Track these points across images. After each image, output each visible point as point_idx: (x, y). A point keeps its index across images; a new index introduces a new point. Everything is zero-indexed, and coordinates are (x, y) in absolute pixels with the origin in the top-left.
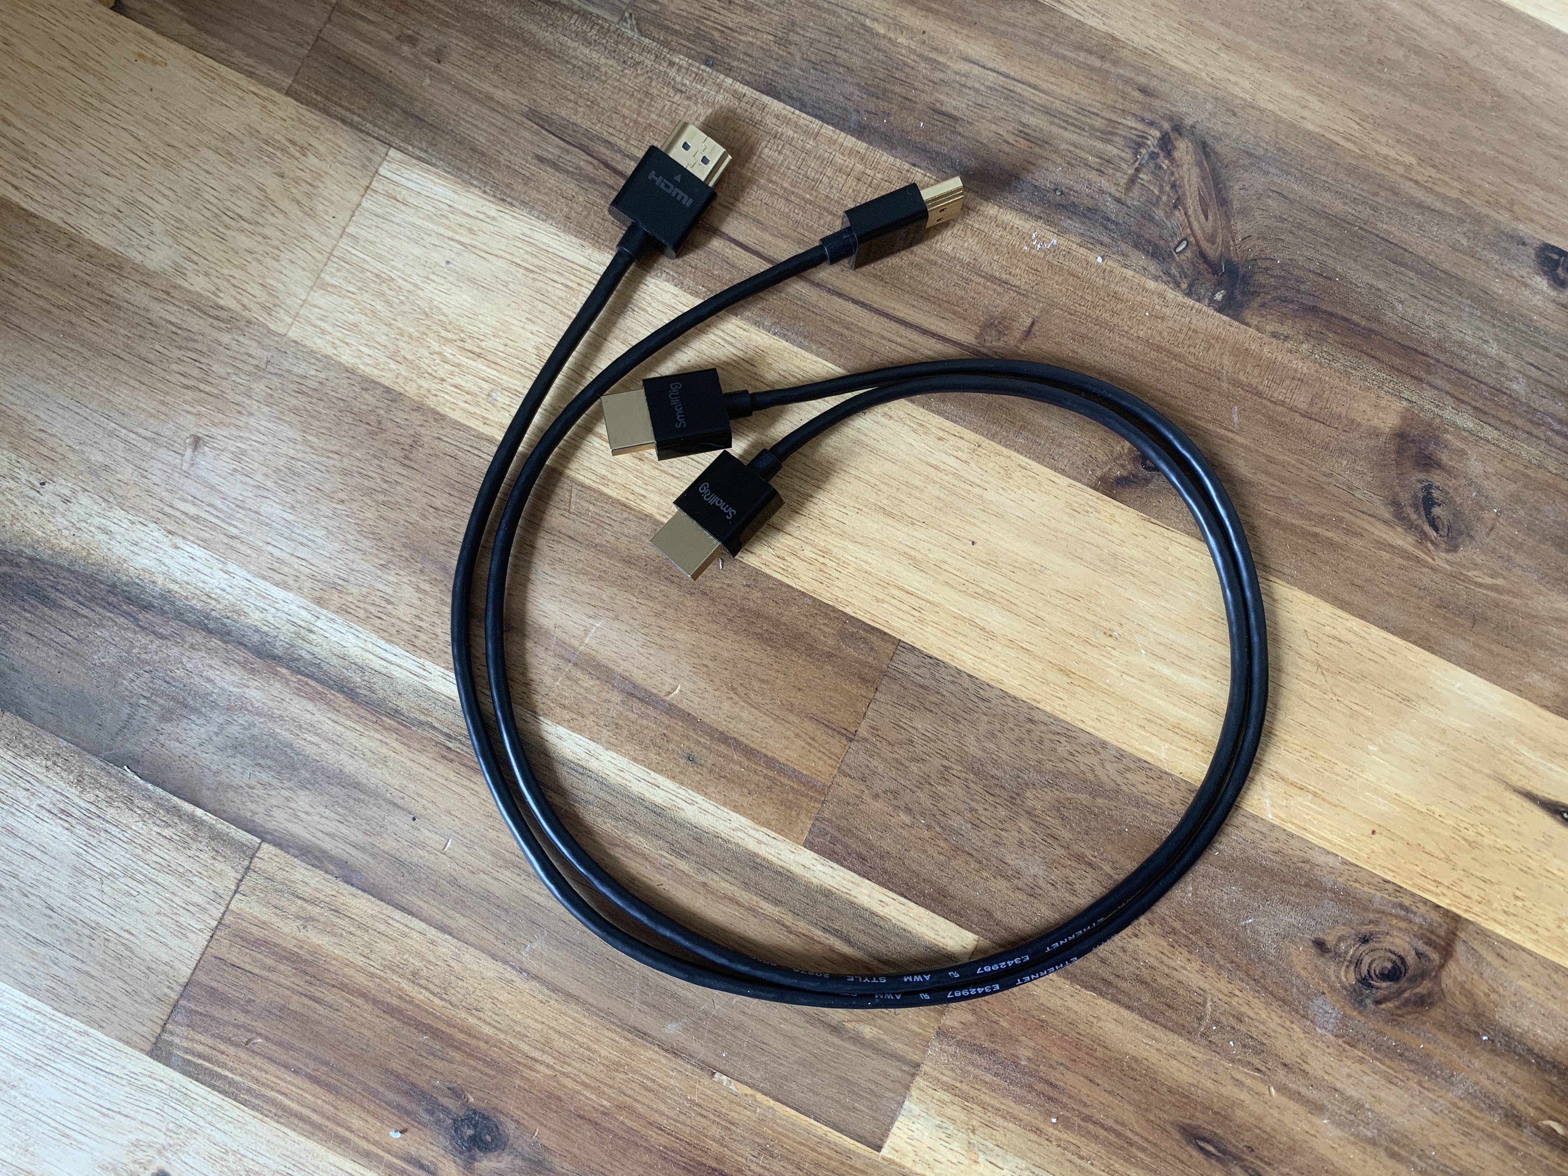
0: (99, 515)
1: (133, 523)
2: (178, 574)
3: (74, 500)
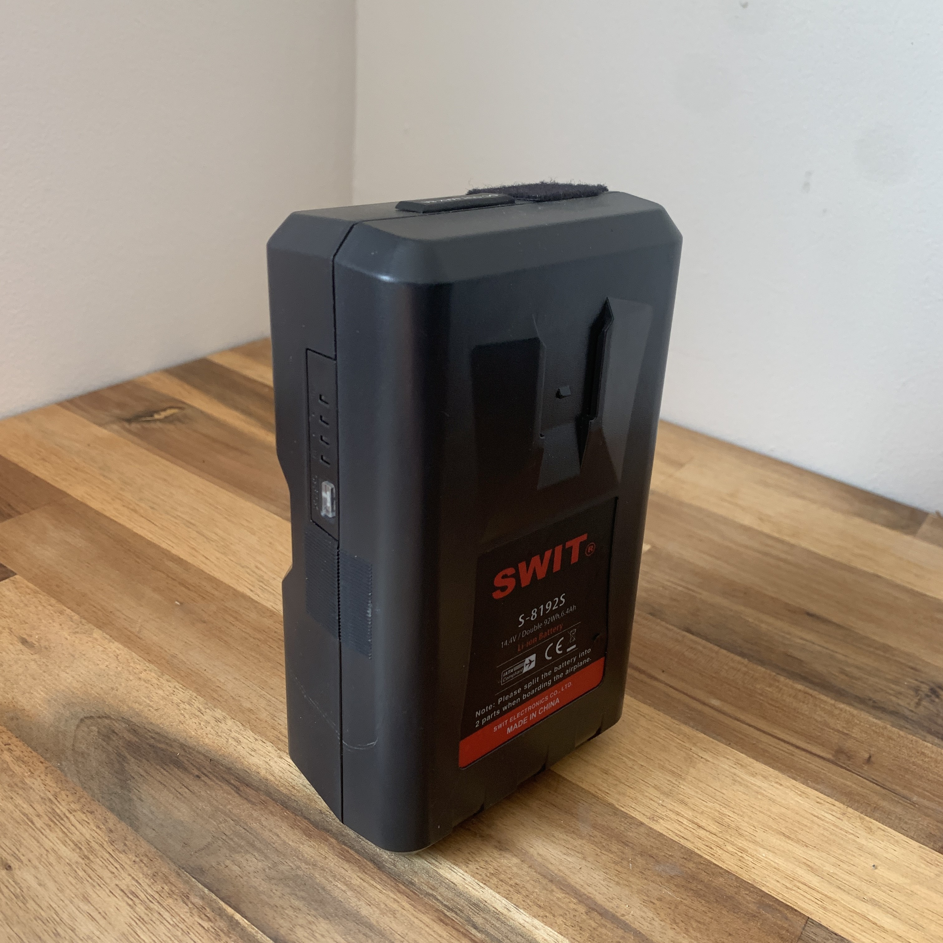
0: (236, 732)
1: (256, 740)
2: (276, 771)
3: (223, 722)
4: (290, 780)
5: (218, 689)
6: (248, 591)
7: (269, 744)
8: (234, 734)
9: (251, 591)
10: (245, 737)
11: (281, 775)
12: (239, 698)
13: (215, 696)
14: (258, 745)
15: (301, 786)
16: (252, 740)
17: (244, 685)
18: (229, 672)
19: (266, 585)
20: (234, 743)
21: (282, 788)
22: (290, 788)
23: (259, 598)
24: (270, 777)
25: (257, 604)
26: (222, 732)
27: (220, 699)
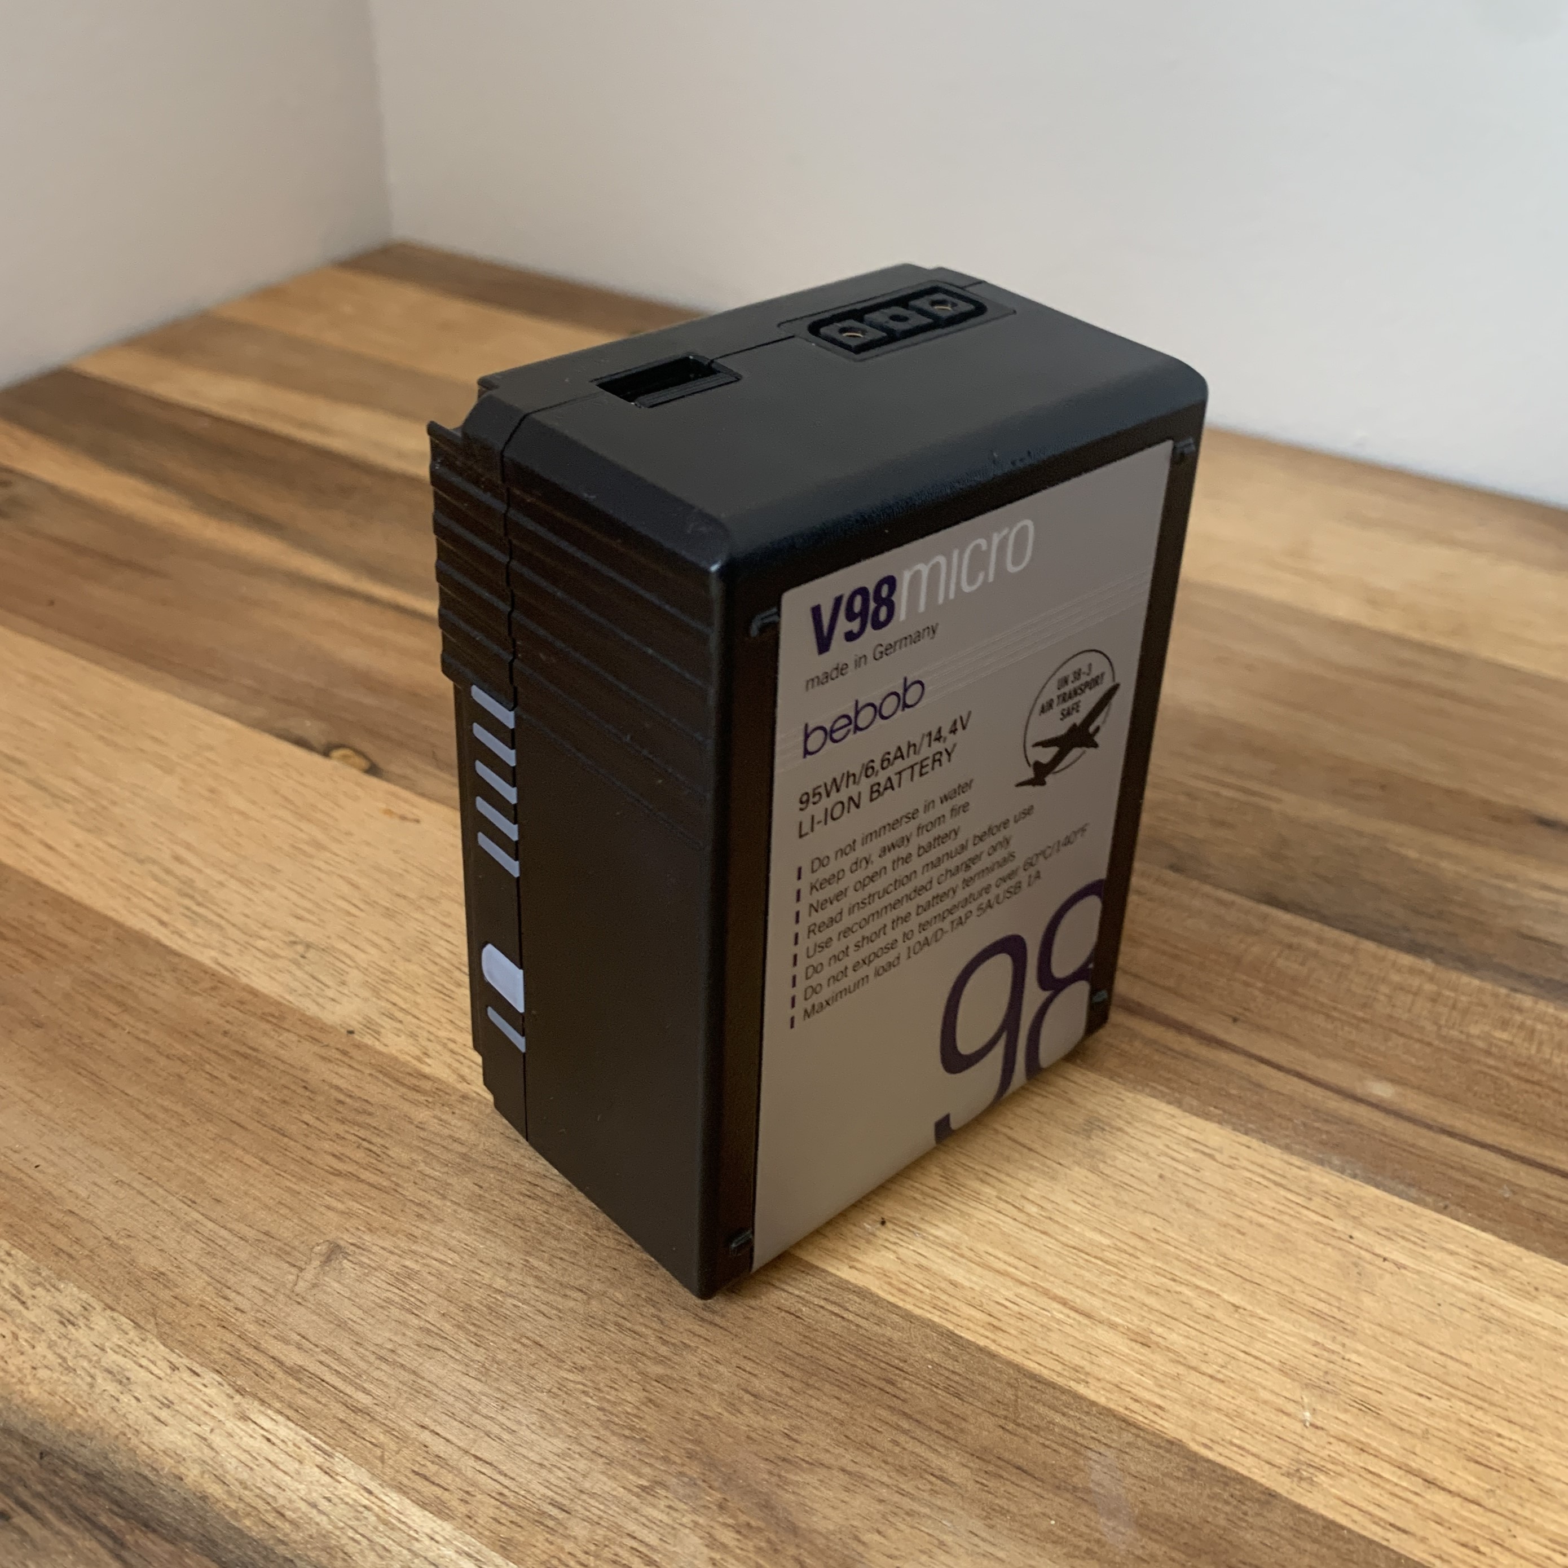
4: (271, 1490)
5: (70, 1219)
6: (155, 923)
7: (210, 1377)
8: (112, 1359)
9: (162, 923)
10: (144, 1362)
11: (245, 1475)
12: (128, 1241)
13: (62, 1241)
14: (177, 1387)
15: (304, 1507)
16: (162, 1369)
17: (141, 1200)
18: (101, 1166)
19: (199, 904)
20: (112, 1388)
21: (247, 1522)
22: (270, 1518)
23: (181, 942)
24: (215, 1490)
25: (176, 960)
26: (78, 1355)
27: (75, 1250)
